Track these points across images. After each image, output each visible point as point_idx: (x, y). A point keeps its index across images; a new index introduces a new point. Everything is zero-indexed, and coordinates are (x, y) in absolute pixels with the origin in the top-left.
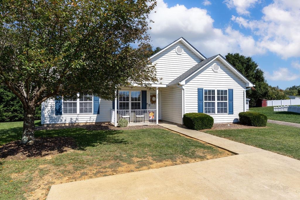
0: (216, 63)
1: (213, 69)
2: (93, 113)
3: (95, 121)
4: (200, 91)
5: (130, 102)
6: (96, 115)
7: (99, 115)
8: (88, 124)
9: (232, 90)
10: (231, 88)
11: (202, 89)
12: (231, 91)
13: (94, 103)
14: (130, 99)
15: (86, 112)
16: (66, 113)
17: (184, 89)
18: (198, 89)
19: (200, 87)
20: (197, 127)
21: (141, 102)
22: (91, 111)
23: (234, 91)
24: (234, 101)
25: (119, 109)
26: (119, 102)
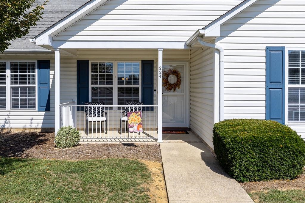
2: (37, 109)
3: (40, 126)
5: (115, 86)
6: (43, 113)
7: (48, 113)
8: (27, 131)
13: (39, 87)
14: (115, 80)
15: (24, 105)
17: (218, 51)
19: (275, 42)
20: (240, 170)
21: (140, 86)
22: (32, 106)
25: (90, 101)
26: (91, 86)
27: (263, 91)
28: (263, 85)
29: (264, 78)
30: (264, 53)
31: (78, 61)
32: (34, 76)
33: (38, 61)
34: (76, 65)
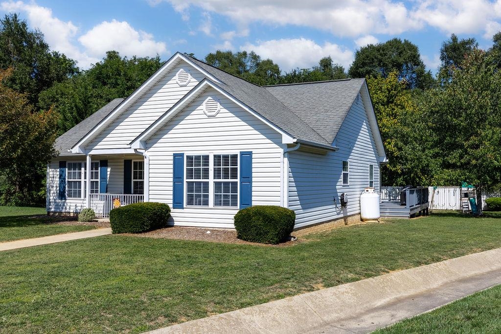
0: (210, 96)
1: (205, 110)
4: (178, 159)
9: (250, 153)
10: (246, 148)
11: (182, 155)
12: (247, 157)
13: (101, 181)
16: (71, 196)
18: (175, 155)
19: (178, 150)
23: (254, 156)
24: (253, 179)
25: (132, 192)
26: (133, 180)
27: (172, 184)
28: (172, 179)
29: (172, 175)
30: (172, 158)
31: (125, 160)
32: (98, 173)
33: (101, 161)
34: (123, 163)
